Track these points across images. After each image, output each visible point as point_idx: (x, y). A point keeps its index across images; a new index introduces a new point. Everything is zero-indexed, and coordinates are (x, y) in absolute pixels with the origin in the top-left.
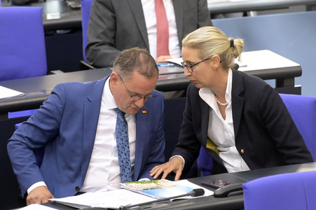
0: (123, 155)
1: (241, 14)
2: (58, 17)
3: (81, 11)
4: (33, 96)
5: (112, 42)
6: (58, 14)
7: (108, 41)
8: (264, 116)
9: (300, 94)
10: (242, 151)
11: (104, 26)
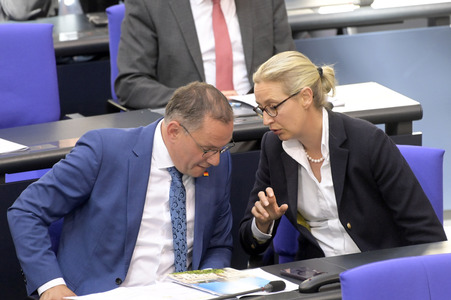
0: (179, 234)
1: (334, 31)
2: (75, 38)
3: (109, 29)
4: (41, 150)
5: (153, 72)
6: (75, 33)
7: (146, 71)
8: (377, 174)
9: (420, 145)
10: (349, 225)
11: (142, 51)
